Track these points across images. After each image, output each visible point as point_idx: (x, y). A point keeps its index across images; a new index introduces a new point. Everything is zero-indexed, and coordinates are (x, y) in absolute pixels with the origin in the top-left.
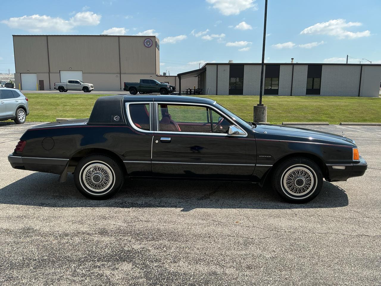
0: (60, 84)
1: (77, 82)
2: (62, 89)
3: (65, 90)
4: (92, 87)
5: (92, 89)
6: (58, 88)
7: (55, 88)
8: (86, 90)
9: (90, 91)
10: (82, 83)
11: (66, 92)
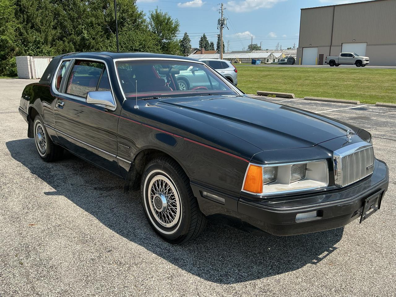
0: (332, 58)
1: (351, 55)
2: (332, 63)
3: (337, 64)
4: (367, 61)
5: (367, 64)
6: (328, 62)
7: (326, 62)
8: (359, 64)
9: (365, 65)
10: (356, 57)
11: (337, 66)
